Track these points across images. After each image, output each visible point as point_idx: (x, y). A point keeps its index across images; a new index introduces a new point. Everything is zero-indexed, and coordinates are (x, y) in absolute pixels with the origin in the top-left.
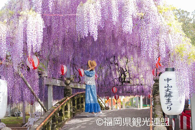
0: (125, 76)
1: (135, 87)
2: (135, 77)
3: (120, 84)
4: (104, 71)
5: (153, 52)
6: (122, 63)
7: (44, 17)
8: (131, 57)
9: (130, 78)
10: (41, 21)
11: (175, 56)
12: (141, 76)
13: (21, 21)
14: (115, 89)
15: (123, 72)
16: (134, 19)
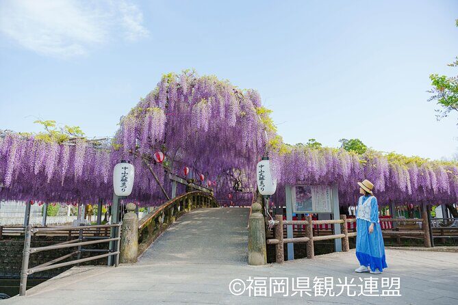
0: (238, 185)
1: (246, 194)
2: (246, 186)
3: (234, 191)
4: (222, 181)
5: (252, 143)
6: (236, 175)
7: (166, 113)
8: (243, 170)
9: (242, 187)
10: (163, 117)
11: (269, 148)
12: (251, 186)
13: (147, 115)
14: (230, 196)
15: (236, 182)
16: (237, 117)
